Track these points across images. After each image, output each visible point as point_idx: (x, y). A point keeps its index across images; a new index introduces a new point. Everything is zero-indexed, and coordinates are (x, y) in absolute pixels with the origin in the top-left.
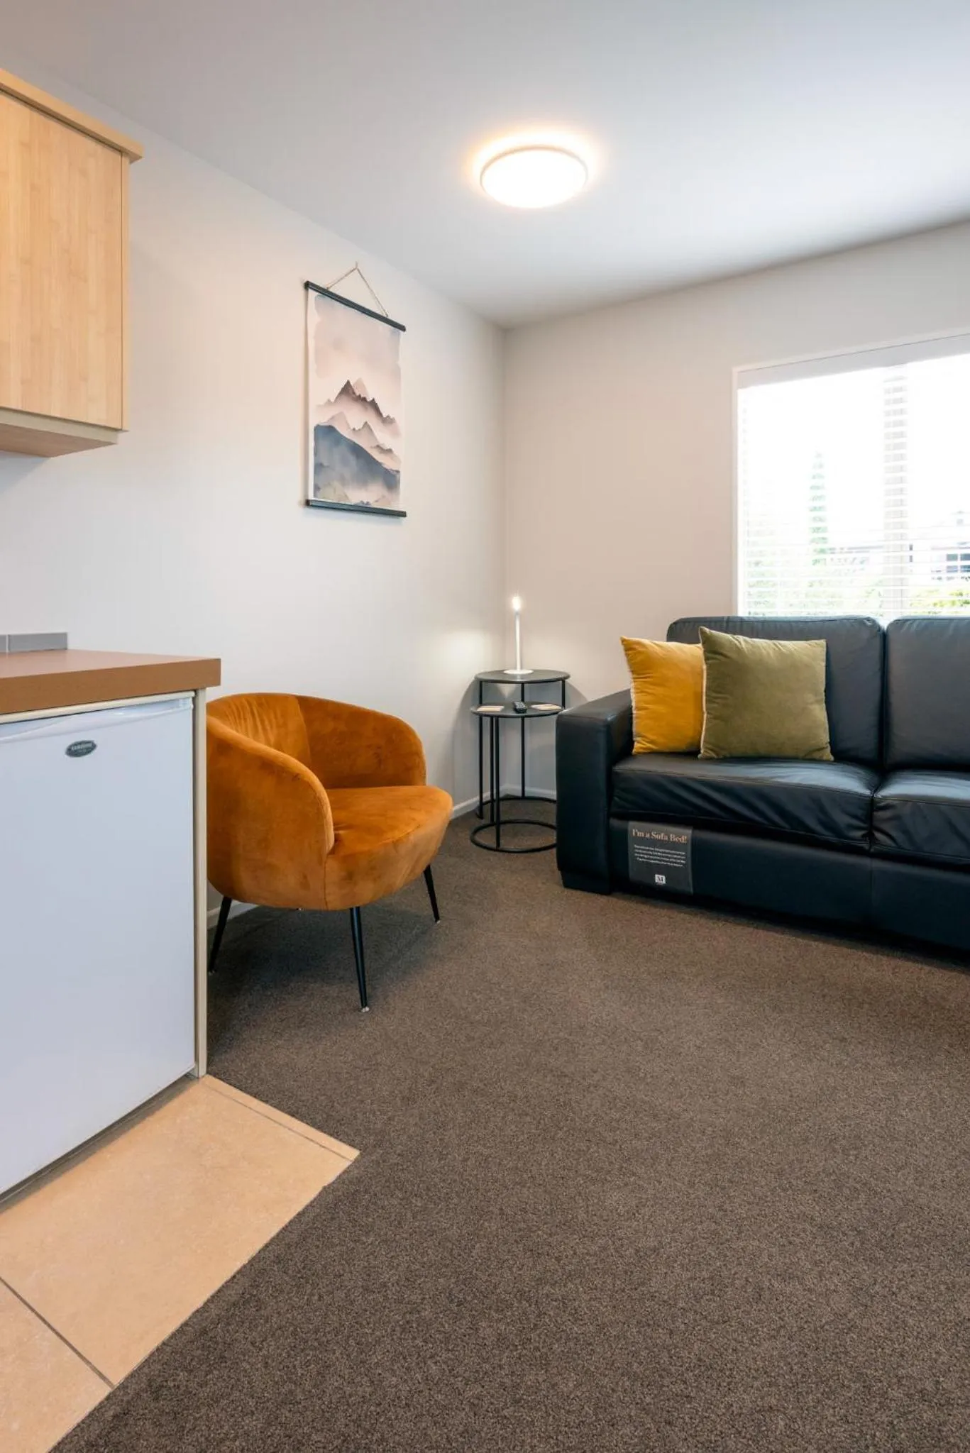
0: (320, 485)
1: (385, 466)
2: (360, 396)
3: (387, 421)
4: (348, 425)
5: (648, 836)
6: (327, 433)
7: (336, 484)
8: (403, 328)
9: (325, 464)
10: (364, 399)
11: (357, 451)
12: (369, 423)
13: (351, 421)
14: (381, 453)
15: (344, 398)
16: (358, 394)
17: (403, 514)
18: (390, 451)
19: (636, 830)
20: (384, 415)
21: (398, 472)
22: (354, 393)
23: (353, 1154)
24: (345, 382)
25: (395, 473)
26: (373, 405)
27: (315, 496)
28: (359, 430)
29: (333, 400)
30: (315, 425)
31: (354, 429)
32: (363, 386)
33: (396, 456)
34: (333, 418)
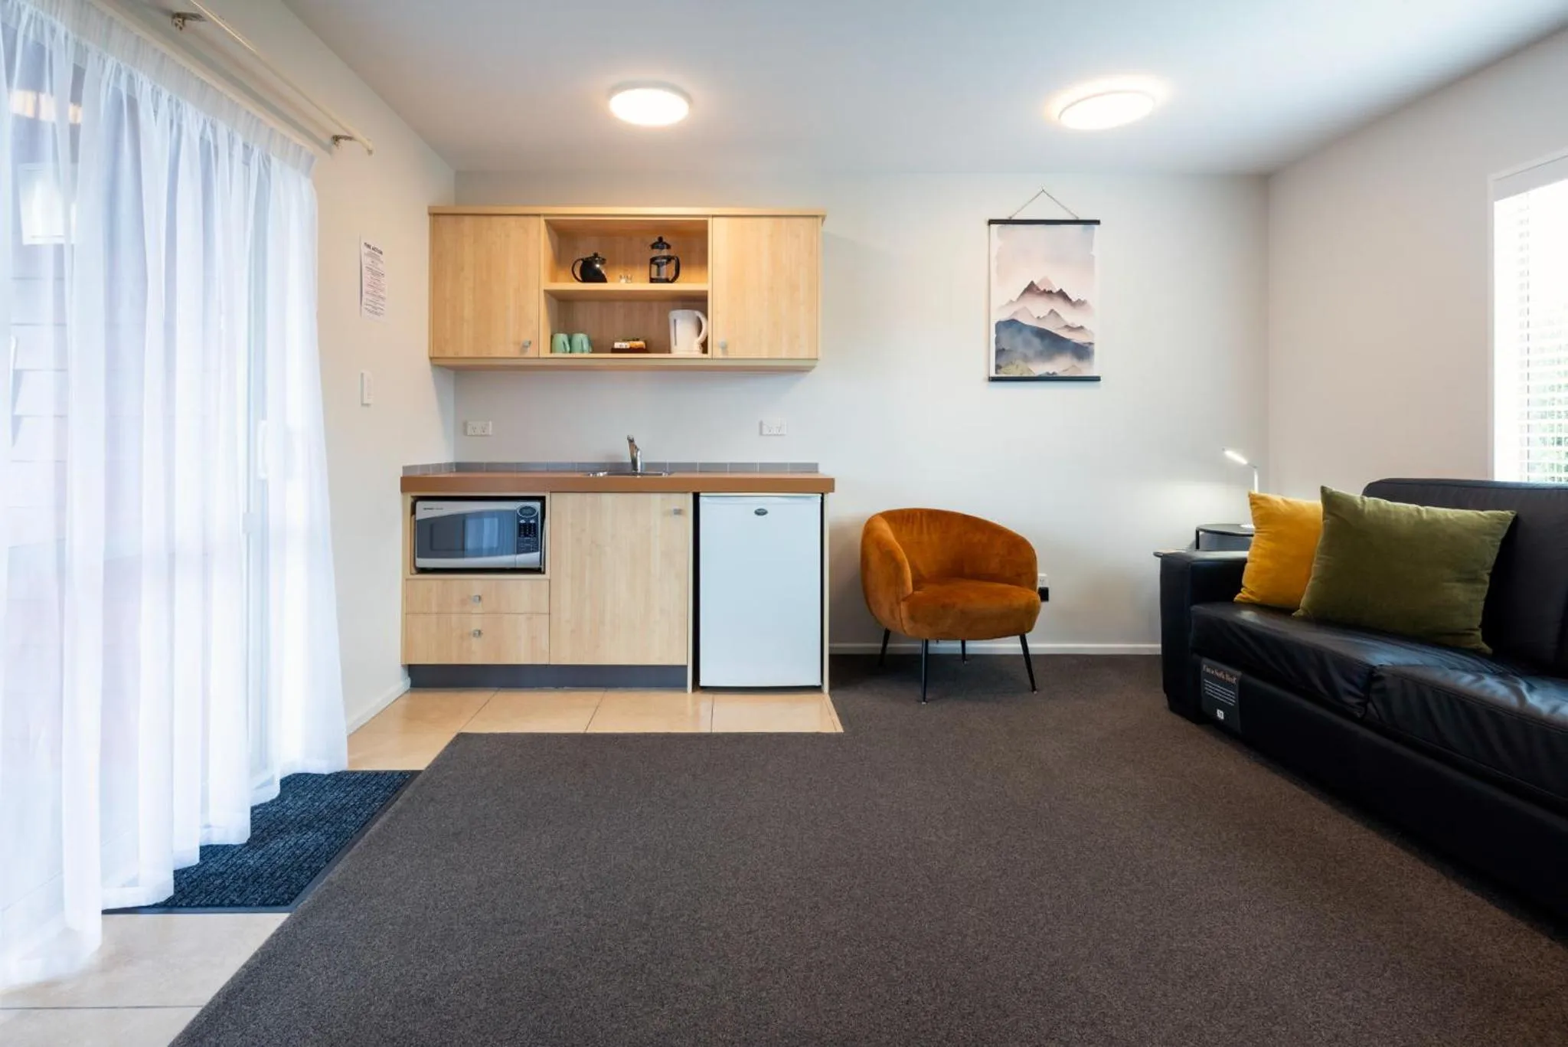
0: (1002, 364)
1: (1075, 341)
2: (1045, 290)
3: (1079, 304)
4: (1032, 316)
5: (1213, 672)
6: (1009, 326)
7: (1019, 362)
8: (1097, 222)
9: (1007, 348)
10: (1050, 292)
11: (1042, 334)
12: (1056, 310)
13: (1035, 312)
14: (1070, 331)
15: (1029, 297)
16: (1042, 289)
17: (1097, 379)
18: (1081, 328)
19: (1207, 667)
20: (1074, 300)
21: (1091, 344)
22: (1038, 289)
23: (840, 729)
24: (1029, 283)
25: (1087, 345)
26: (1062, 295)
27: (996, 373)
28: (1044, 317)
29: (1014, 299)
30: (996, 321)
31: (1038, 317)
32: (1049, 283)
33: (1090, 331)
34: (1016, 313)
